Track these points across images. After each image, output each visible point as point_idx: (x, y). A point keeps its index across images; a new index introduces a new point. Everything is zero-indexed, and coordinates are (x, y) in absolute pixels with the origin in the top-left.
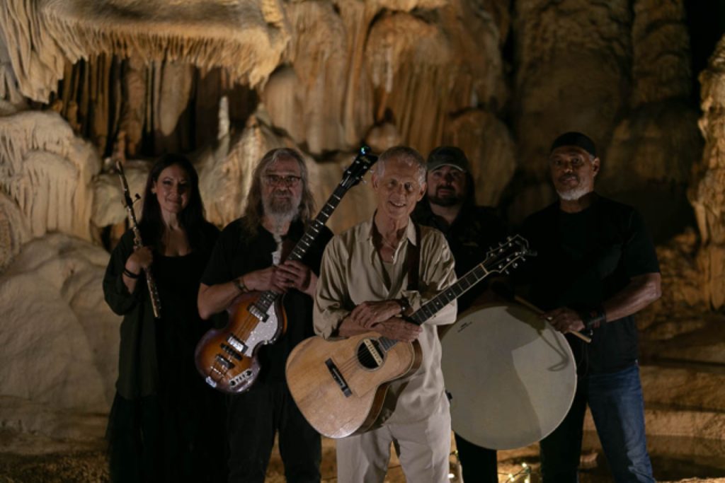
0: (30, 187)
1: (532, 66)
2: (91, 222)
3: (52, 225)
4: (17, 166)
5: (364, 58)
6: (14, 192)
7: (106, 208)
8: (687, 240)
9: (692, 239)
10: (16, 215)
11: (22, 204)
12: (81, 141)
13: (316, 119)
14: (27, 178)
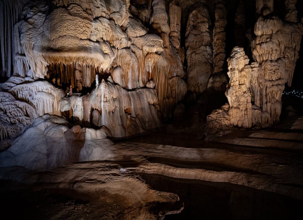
0: (38, 102)
1: (190, 66)
2: (60, 111)
3: (46, 112)
4: (34, 96)
5: (145, 65)
6: (34, 104)
7: (63, 106)
8: (226, 107)
9: (227, 106)
10: (34, 110)
11: (36, 107)
12: (57, 89)
13: (130, 80)
14: (37, 100)
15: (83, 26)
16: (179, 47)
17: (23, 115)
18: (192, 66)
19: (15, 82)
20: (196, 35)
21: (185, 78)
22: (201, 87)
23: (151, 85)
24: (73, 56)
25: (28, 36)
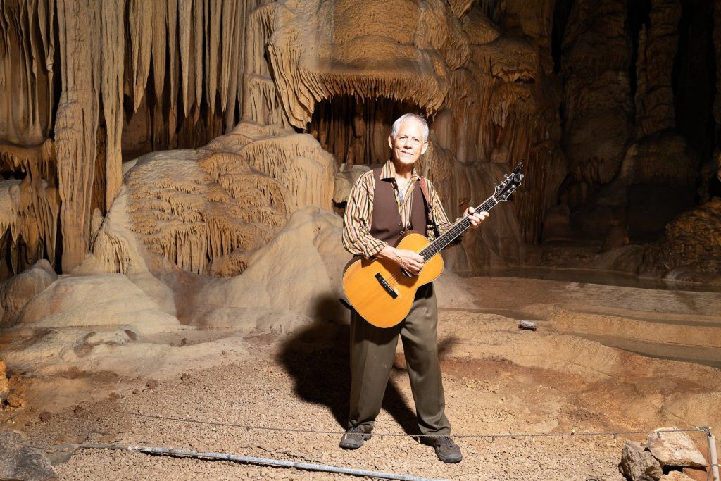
0: (295, 178)
1: (575, 119)
2: (333, 200)
4: (288, 166)
5: (488, 110)
6: (286, 182)
7: (341, 191)
10: (287, 195)
11: (291, 189)
12: (326, 153)
14: (294, 173)
15: (403, 15)
16: (551, 71)
17: (266, 205)
18: (580, 117)
19: (248, 135)
22: (601, 168)
23: (503, 156)
24: (387, 80)
25: (289, 36)
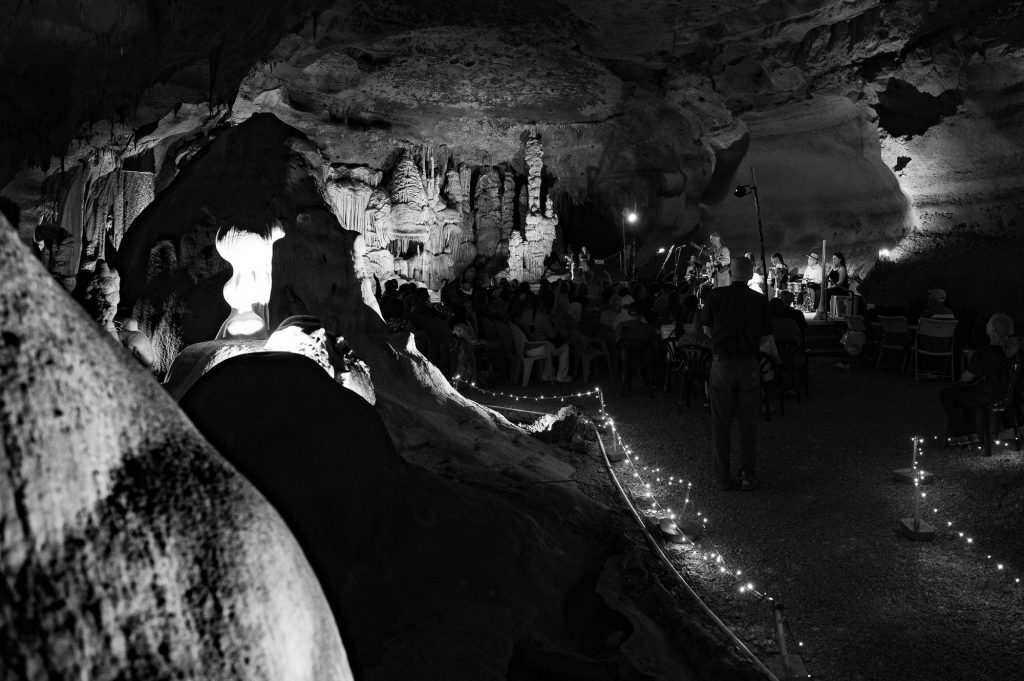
1: (479, 232)
9: (508, 268)
18: (481, 230)
20: (486, 199)
21: (475, 242)
23: (448, 251)
